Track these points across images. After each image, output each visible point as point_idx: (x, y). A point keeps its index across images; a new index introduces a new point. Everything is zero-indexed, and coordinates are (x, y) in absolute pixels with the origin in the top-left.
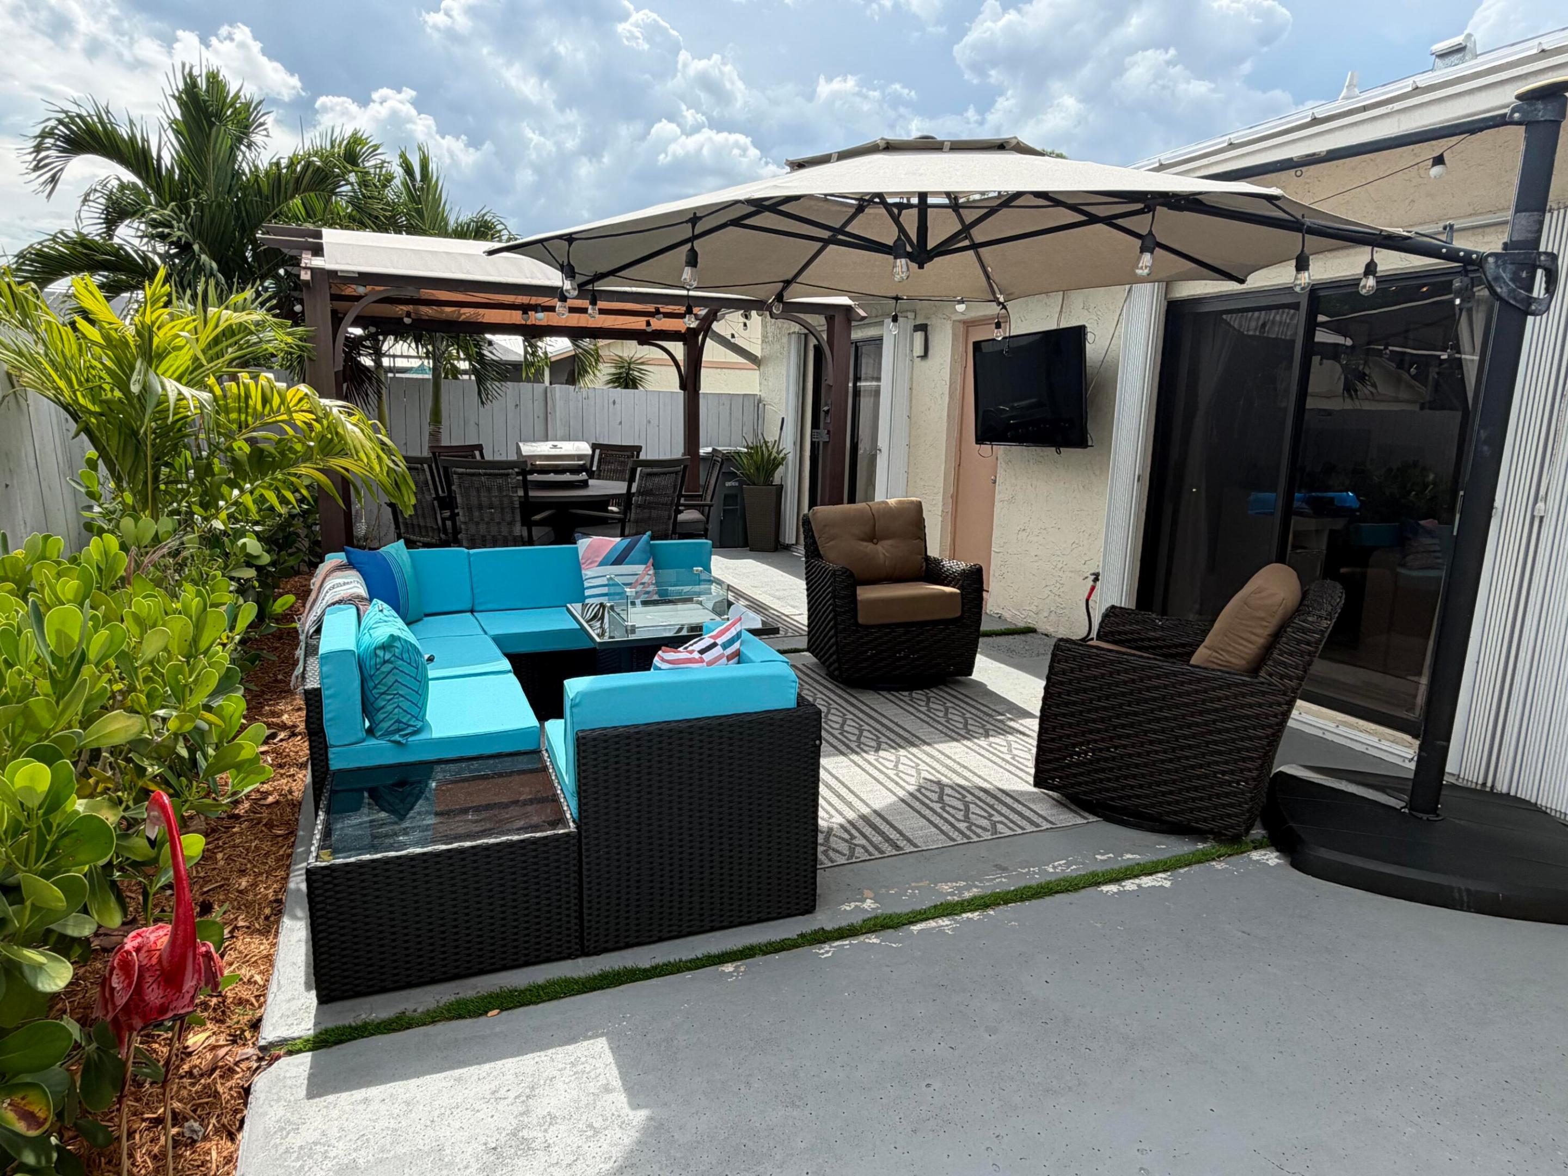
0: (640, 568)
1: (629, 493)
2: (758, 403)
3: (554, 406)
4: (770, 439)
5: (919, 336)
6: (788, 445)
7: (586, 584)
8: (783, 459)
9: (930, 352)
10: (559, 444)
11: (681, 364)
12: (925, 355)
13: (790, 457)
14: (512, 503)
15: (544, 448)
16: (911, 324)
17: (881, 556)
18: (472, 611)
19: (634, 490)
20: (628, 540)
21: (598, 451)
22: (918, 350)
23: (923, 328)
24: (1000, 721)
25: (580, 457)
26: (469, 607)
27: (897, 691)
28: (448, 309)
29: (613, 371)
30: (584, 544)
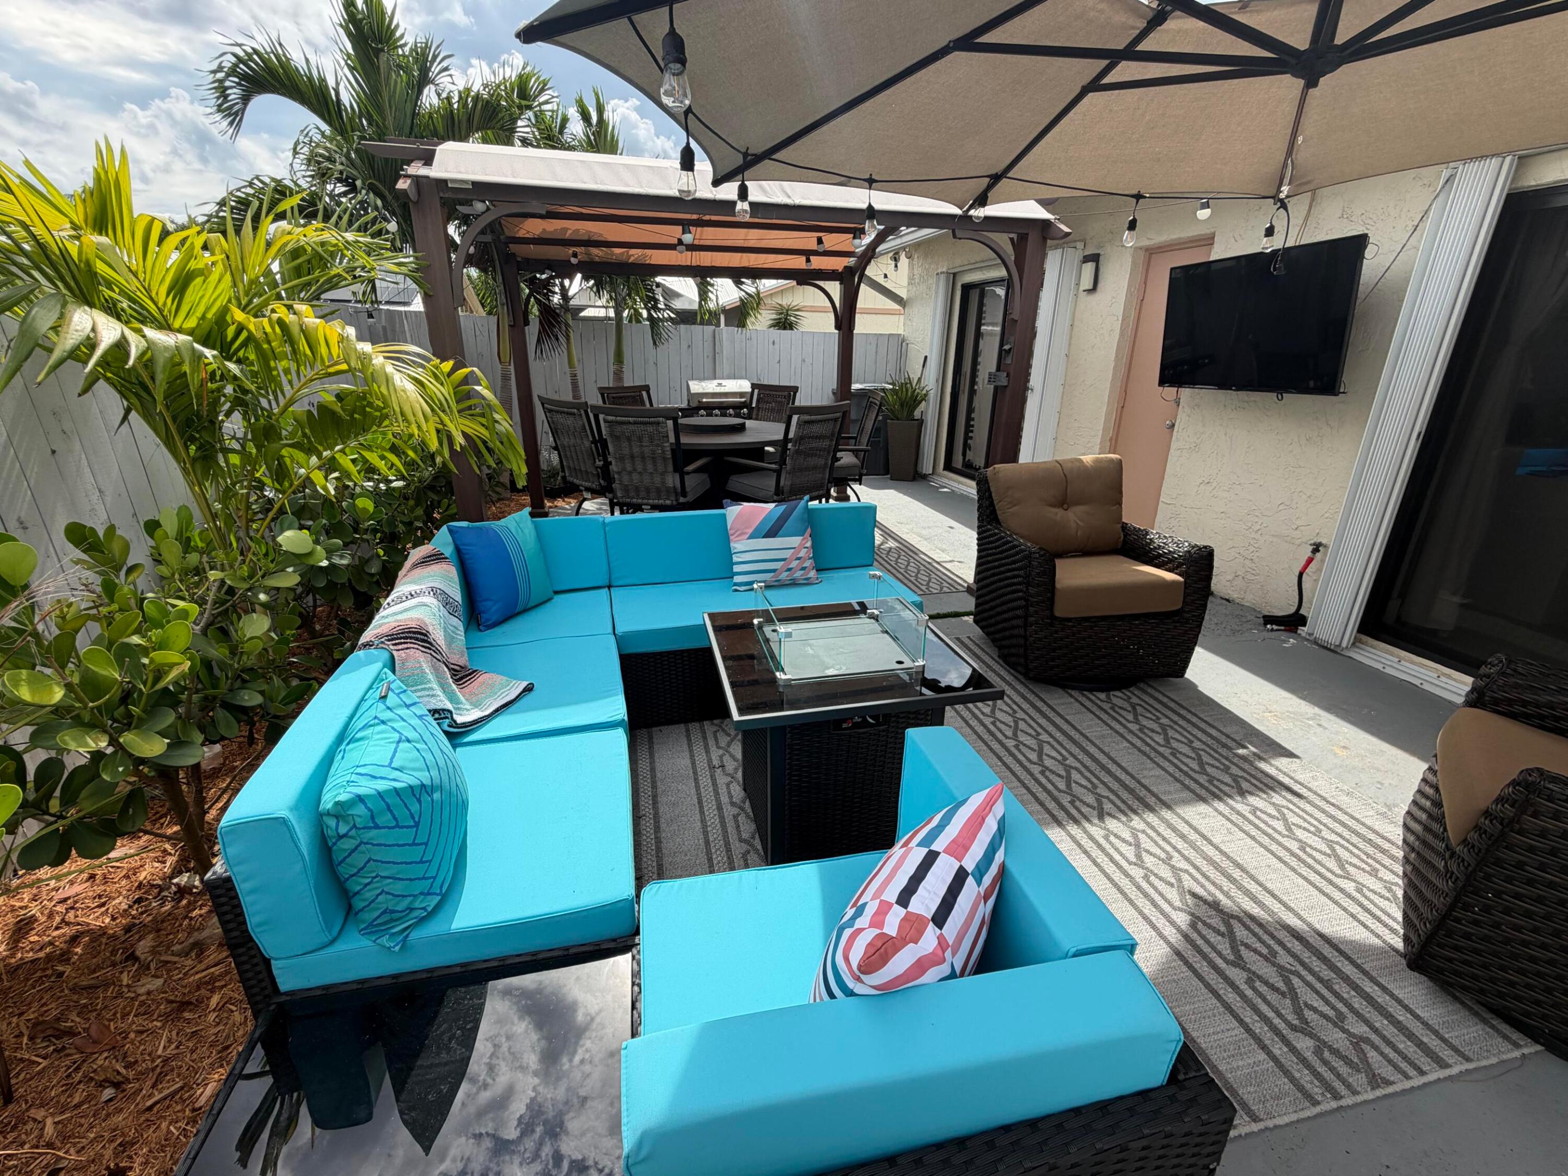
0: (795, 541)
1: (786, 439)
2: (901, 343)
3: (722, 346)
4: (915, 377)
5: (1089, 268)
6: (930, 382)
7: (735, 559)
8: (926, 395)
9: (1100, 285)
10: (724, 382)
11: (838, 305)
12: (1094, 289)
13: (932, 394)
14: (663, 452)
15: (710, 386)
16: (1079, 255)
17: (1073, 525)
18: (609, 587)
19: (791, 435)
20: (782, 508)
21: (756, 391)
22: (1087, 282)
23: (1095, 258)
24: (1242, 758)
25: (741, 395)
26: (606, 583)
27: (1091, 691)
28: (617, 251)
29: (774, 316)
30: (734, 512)
